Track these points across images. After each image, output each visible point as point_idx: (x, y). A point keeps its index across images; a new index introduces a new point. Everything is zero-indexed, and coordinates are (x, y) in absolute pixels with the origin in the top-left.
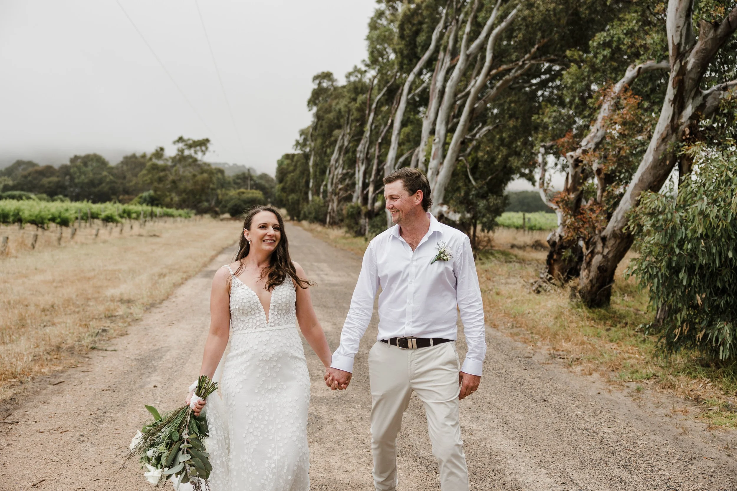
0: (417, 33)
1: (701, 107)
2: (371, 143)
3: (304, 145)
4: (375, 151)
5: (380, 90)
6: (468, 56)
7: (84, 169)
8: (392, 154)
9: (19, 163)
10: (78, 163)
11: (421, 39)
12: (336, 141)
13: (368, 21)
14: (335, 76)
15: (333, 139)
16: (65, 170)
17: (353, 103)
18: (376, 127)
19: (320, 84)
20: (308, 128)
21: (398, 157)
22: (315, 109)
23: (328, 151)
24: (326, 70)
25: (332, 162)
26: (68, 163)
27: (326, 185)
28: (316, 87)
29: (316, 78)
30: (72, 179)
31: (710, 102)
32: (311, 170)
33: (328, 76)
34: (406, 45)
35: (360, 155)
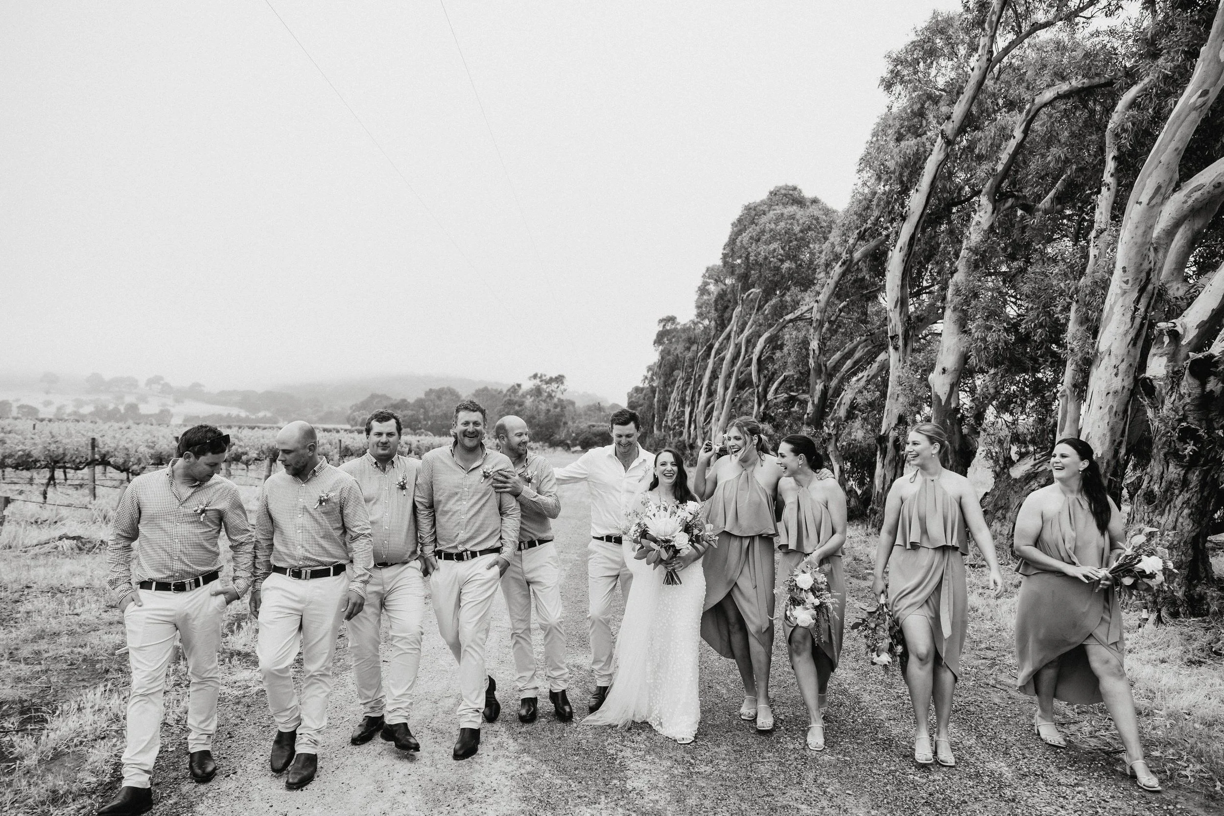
0: (727, 307)
1: (767, 407)
2: (695, 389)
3: (652, 380)
4: (697, 395)
5: (702, 347)
6: (736, 345)
7: (438, 402)
8: (702, 402)
9: (373, 396)
10: (433, 396)
11: (726, 315)
12: (675, 380)
13: (697, 289)
14: (678, 320)
15: (673, 379)
16: (420, 403)
17: (686, 352)
18: (700, 376)
19: (664, 326)
20: (655, 364)
21: (707, 404)
22: (661, 348)
23: (669, 390)
24: (670, 314)
25: (672, 400)
26: (422, 396)
27: (667, 421)
28: (661, 329)
29: (661, 321)
30: (426, 413)
31: (770, 403)
32: (656, 406)
33: (672, 319)
34: (719, 317)
35: (687, 398)
